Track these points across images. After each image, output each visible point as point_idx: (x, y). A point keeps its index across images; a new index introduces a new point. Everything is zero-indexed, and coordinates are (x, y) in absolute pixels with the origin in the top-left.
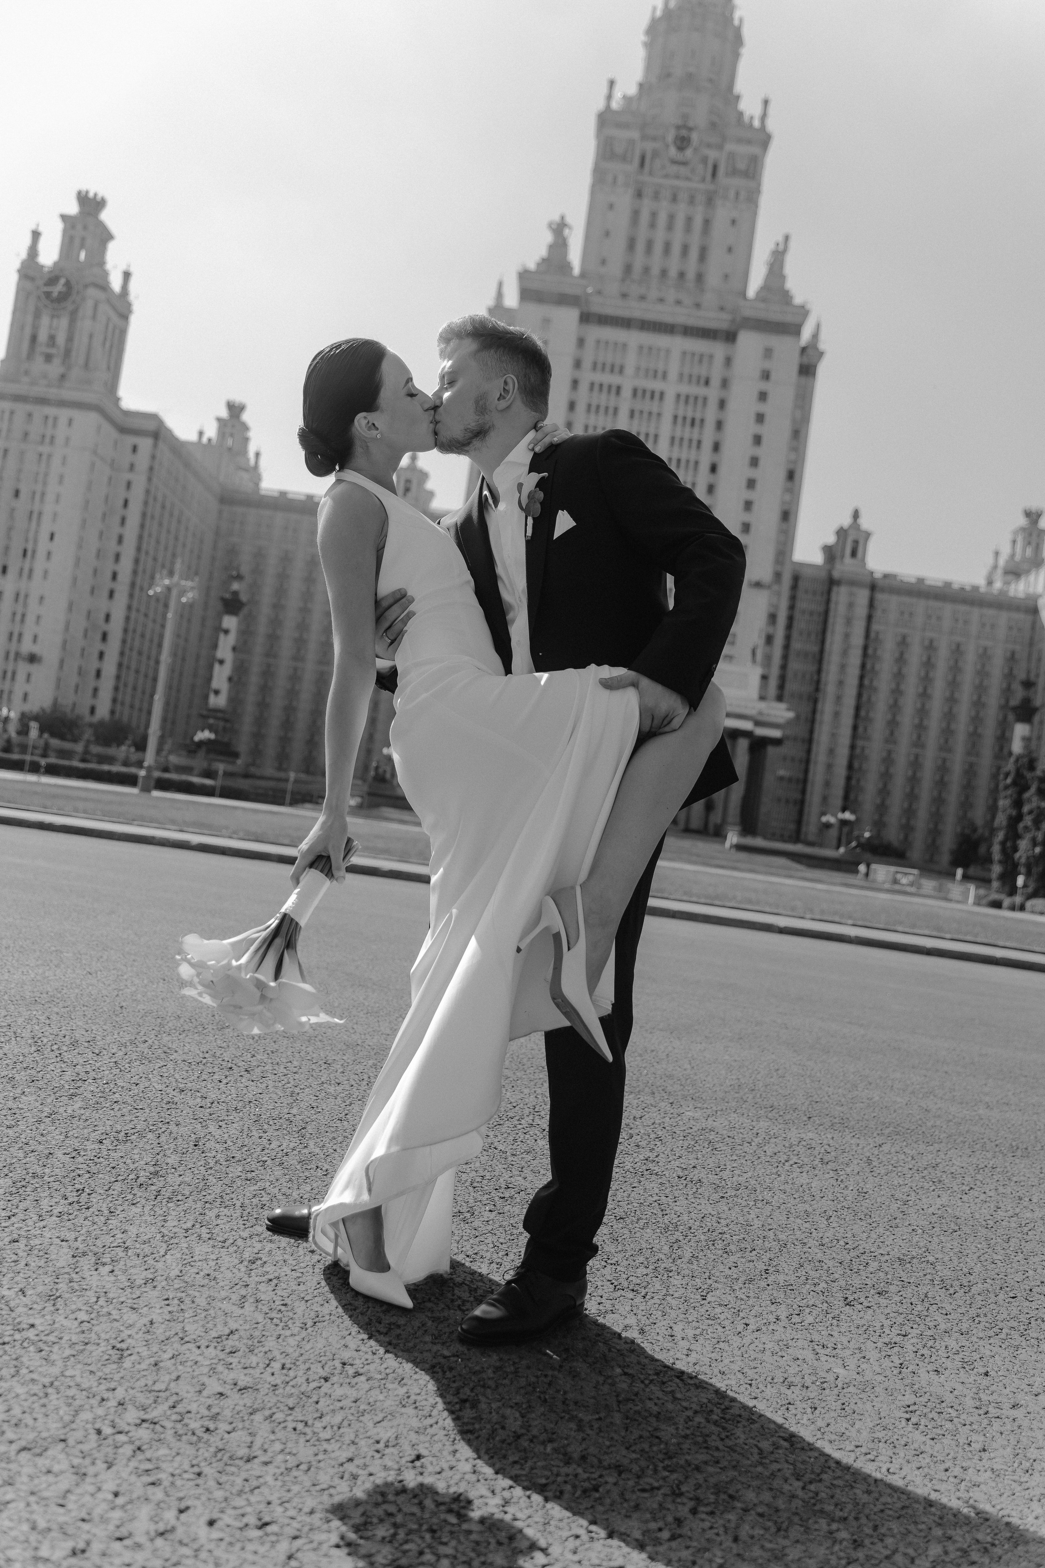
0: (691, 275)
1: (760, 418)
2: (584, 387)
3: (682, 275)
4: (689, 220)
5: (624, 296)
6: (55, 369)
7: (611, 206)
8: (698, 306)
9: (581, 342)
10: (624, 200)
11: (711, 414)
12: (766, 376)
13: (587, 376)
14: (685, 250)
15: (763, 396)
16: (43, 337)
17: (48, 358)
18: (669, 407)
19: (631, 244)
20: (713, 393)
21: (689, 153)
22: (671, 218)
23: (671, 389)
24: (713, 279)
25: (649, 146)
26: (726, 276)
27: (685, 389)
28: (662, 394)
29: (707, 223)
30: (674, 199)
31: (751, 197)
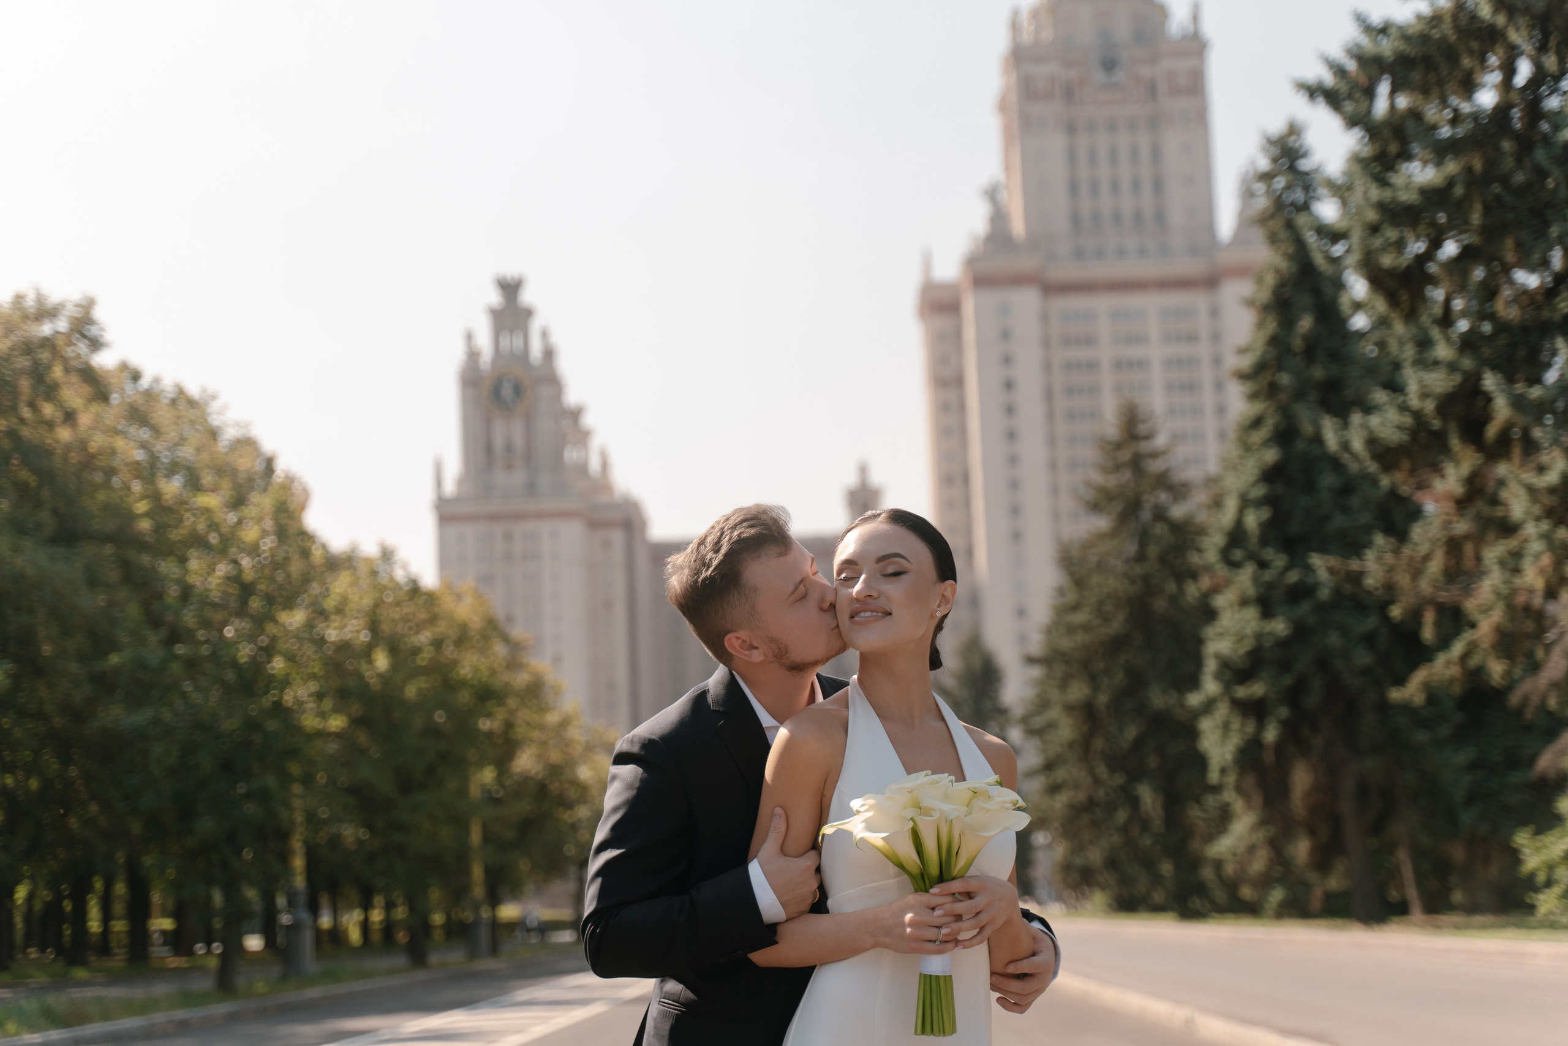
0: (1148, 213)
2: (1057, 369)
3: (1138, 216)
4: (1134, 151)
5: (1079, 254)
6: (519, 477)
7: (1044, 155)
8: (1164, 249)
9: (1045, 318)
10: (1057, 143)
11: (1207, 375)
13: (1059, 355)
14: (1136, 185)
16: (499, 443)
17: (509, 467)
18: (1157, 375)
19: (1073, 188)
20: (1203, 350)
21: (1120, 76)
22: (1113, 151)
23: (1156, 352)
24: (1176, 216)
25: (1072, 74)
26: (1190, 213)
27: (1171, 351)
28: (1146, 363)
29: (1155, 152)
30: (1112, 130)
31: (1200, 118)
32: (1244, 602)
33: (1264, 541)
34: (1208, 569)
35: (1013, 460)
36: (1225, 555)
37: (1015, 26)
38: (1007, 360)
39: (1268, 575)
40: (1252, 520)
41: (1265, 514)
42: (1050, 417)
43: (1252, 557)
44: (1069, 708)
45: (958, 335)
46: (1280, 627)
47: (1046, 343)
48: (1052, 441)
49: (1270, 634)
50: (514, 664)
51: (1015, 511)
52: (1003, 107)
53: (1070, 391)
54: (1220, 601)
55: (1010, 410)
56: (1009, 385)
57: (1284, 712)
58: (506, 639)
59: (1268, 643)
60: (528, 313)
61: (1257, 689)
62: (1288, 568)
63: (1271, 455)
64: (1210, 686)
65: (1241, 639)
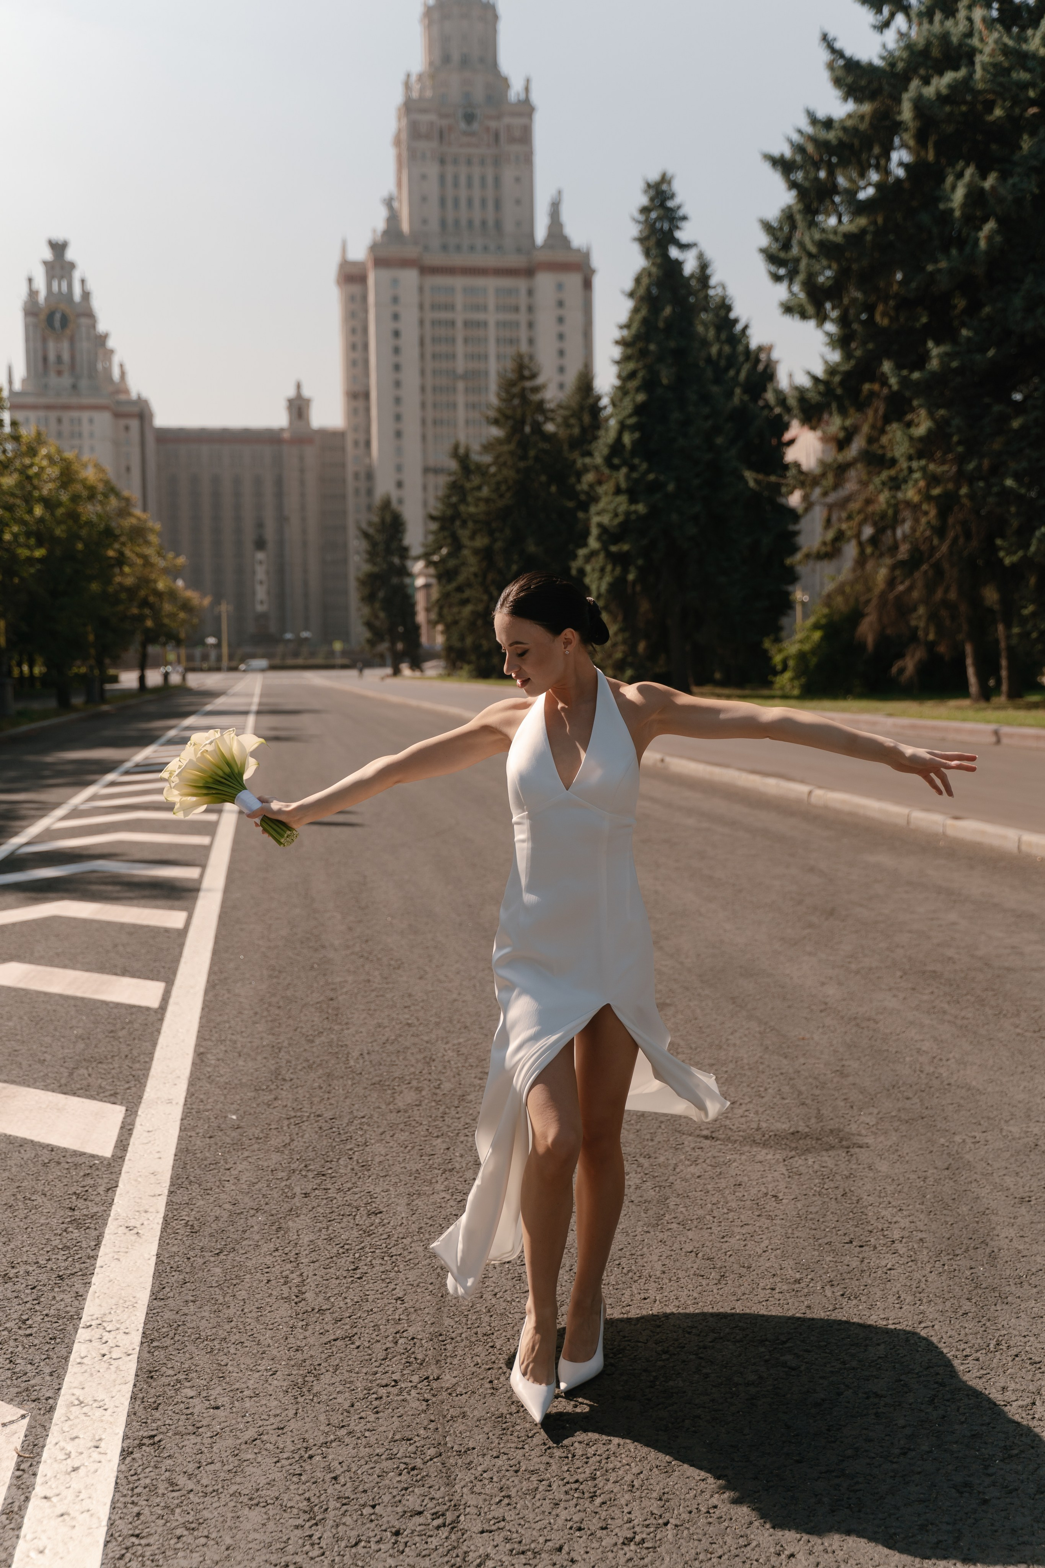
0: (491, 223)
1: (561, 337)
2: (428, 325)
3: (484, 223)
4: (483, 179)
5: (445, 248)
6: (67, 381)
7: (424, 177)
8: (500, 248)
9: (421, 289)
10: (433, 170)
11: (523, 334)
12: (560, 304)
13: (430, 315)
14: (483, 202)
15: (561, 320)
16: (52, 356)
17: (60, 373)
19: (443, 202)
20: (522, 317)
21: (475, 126)
22: (470, 178)
23: (492, 317)
24: (509, 227)
25: (444, 122)
26: (518, 224)
27: (502, 317)
28: (485, 324)
29: (497, 180)
30: (469, 162)
31: (527, 159)
32: (618, 491)
33: (634, 452)
34: (596, 468)
35: (398, 384)
36: (608, 460)
37: (407, 86)
38: (396, 317)
39: (635, 475)
40: (627, 439)
41: (637, 435)
42: (422, 356)
43: (625, 463)
44: (476, 552)
45: (365, 298)
46: (641, 508)
47: (421, 307)
48: (423, 373)
49: (635, 512)
50: (124, 512)
51: (398, 418)
52: (397, 142)
53: (435, 340)
54: (600, 490)
55: (397, 350)
56: (397, 334)
57: (640, 562)
58: (117, 495)
59: (633, 517)
60: (72, 266)
61: (626, 547)
62: (648, 471)
63: (641, 398)
64: (593, 543)
65: (616, 515)
